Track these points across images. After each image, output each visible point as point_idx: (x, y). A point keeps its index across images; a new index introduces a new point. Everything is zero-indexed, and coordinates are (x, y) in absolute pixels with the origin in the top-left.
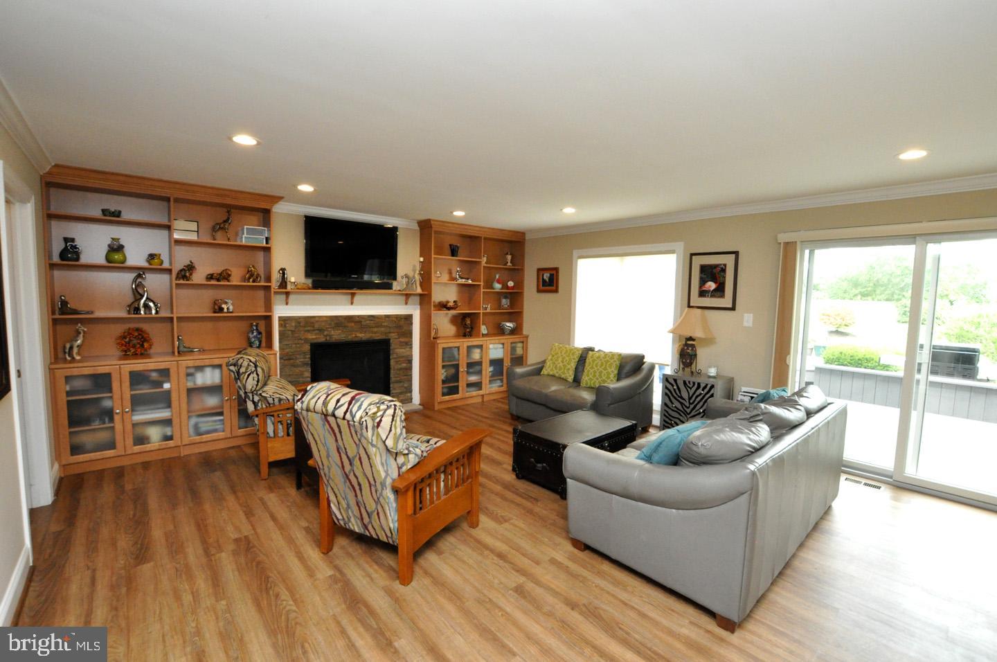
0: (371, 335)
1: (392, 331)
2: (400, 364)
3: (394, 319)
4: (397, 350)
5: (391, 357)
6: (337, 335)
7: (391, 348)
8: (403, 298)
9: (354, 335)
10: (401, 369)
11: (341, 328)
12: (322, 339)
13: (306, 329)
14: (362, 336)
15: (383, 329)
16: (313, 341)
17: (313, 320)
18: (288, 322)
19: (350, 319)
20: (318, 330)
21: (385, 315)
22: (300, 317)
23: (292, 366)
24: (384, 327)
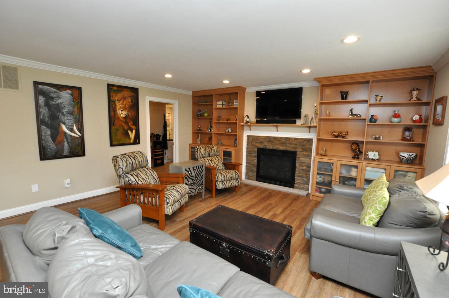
0: (286, 148)
1: (298, 147)
2: (303, 167)
3: (300, 140)
4: (301, 159)
5: (297, 162)
6: (269, 146)
7: (297, 156)
8: (307, 129)
9: (277, 147)
10: (302, 170)
11: (271, 143)
12: (262, 147)
13: (256, 141)
14: (281, 148)
15: (293, 146)
16: (258, 147)
17: (259, 138)
18: (250, 137)
19: (275, 138)
20: (261, 142)
21: (295, 138)
22: (254, 136)
23: (251, 156)
24: (294, 144)
